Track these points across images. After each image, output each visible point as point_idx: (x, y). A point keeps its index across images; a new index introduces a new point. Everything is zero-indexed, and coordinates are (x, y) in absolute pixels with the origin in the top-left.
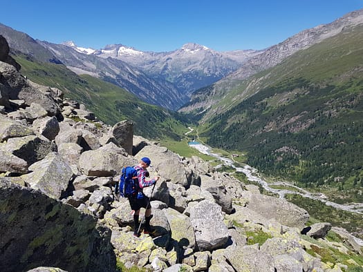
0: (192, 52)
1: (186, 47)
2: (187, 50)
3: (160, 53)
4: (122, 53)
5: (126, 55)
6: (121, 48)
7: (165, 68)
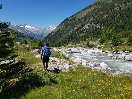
0: (54, 28)
1: (52, 26)
2: (52, 27)
3: (42, 28)
4: (26, 27)
5: (28, 28)
6: (26, 26)
7: (43, 33)
